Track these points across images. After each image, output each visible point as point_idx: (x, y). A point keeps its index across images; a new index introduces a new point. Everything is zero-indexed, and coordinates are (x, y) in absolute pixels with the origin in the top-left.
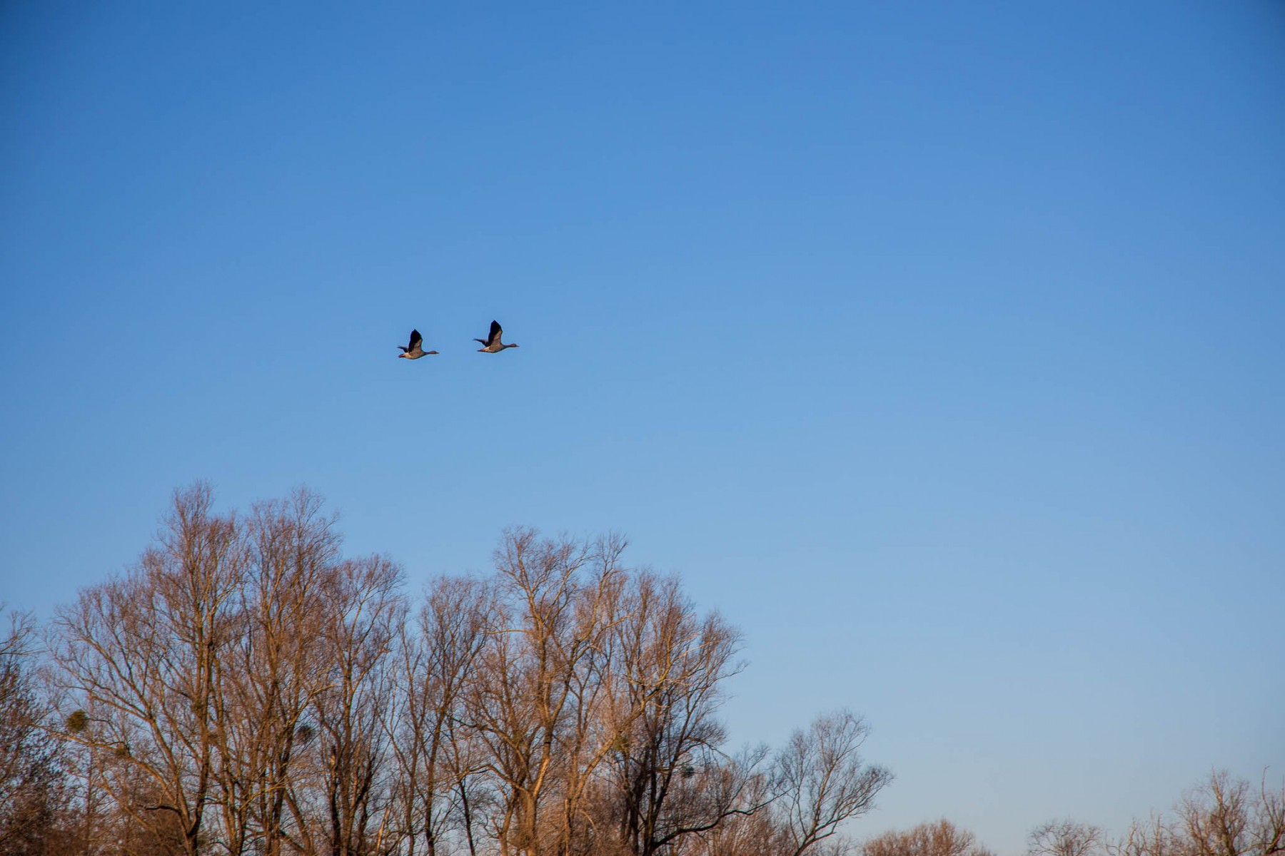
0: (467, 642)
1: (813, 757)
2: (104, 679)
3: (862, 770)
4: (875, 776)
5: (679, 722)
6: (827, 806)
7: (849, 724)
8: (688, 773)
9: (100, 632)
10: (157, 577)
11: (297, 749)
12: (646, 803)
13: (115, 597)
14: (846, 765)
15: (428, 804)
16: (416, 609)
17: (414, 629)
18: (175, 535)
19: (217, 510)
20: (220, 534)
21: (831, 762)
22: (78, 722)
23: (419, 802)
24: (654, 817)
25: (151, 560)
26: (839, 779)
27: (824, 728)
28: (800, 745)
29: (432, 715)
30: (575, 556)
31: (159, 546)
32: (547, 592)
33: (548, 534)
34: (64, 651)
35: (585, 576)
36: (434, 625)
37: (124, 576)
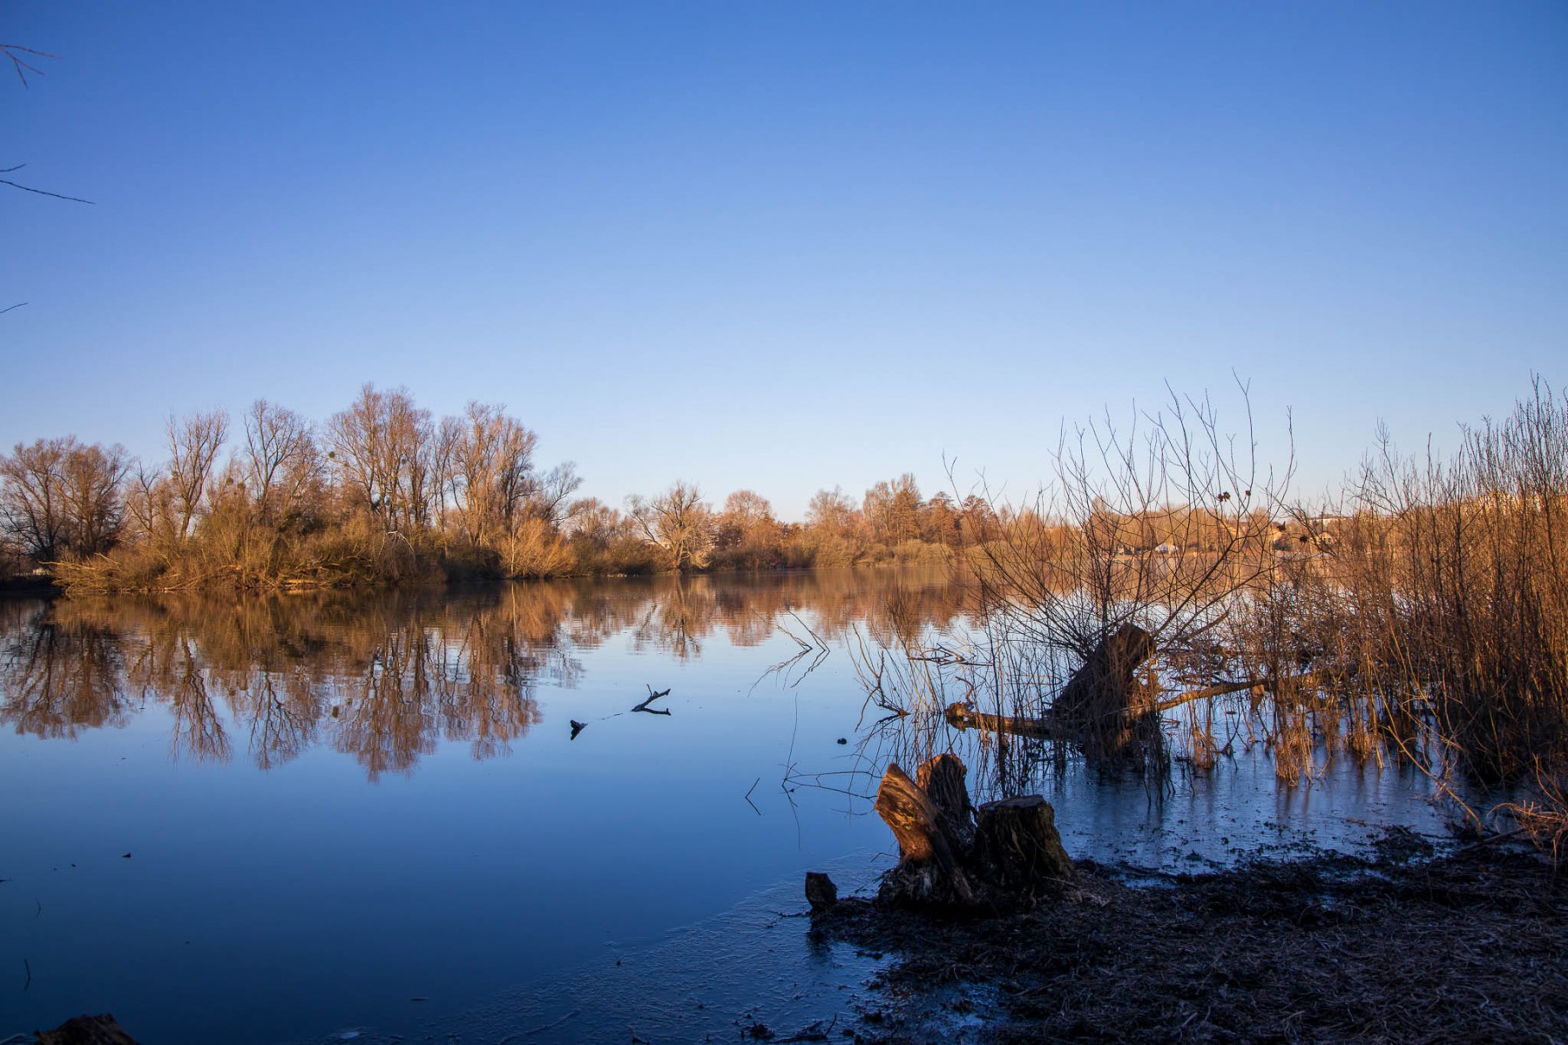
0: (454, 436)
1: (561, 474)
2: (340, 442)
3: (575, 478)
4: (579, 480)
5: (520, 463)
6: (564, 489)
7: (571, 465)
8: (523, 478)
9: (339, 427)
10: (356, 411)
11: (401, 466)
12: (509, 487)
13: (343, 416)
14: (570, 476)
15: (442, 485)
16: (437, 425)
17: (437, 431)
18: (362, 398)
19: (376, 390)
20: (376, 398)
21: (566, 475)
22: (332, 455)
23: (438, 485)
24: (512, 490)
25: (355, 405)
26: (568, 481)
27: (564, 465)
28: (557, 471)
29: (442, 457)
30: (490, 409)
31: (357, 401)
32: (481, 420)
33: (482, 402)
34: (327, 432)
35: (493, 416)
36: (443, 430)
37: (346, 410)
